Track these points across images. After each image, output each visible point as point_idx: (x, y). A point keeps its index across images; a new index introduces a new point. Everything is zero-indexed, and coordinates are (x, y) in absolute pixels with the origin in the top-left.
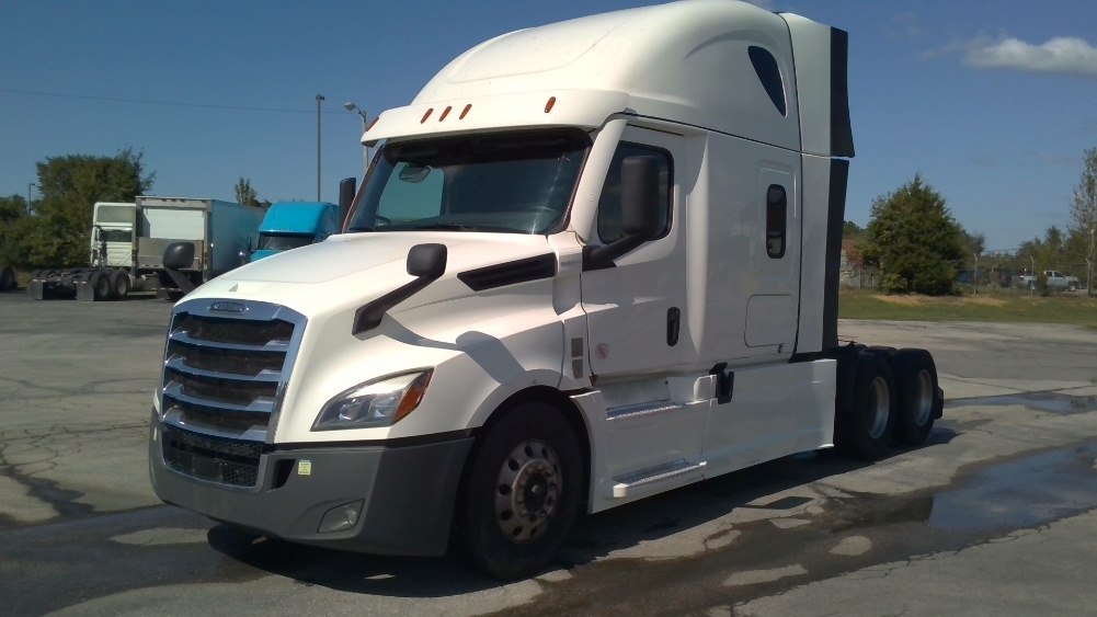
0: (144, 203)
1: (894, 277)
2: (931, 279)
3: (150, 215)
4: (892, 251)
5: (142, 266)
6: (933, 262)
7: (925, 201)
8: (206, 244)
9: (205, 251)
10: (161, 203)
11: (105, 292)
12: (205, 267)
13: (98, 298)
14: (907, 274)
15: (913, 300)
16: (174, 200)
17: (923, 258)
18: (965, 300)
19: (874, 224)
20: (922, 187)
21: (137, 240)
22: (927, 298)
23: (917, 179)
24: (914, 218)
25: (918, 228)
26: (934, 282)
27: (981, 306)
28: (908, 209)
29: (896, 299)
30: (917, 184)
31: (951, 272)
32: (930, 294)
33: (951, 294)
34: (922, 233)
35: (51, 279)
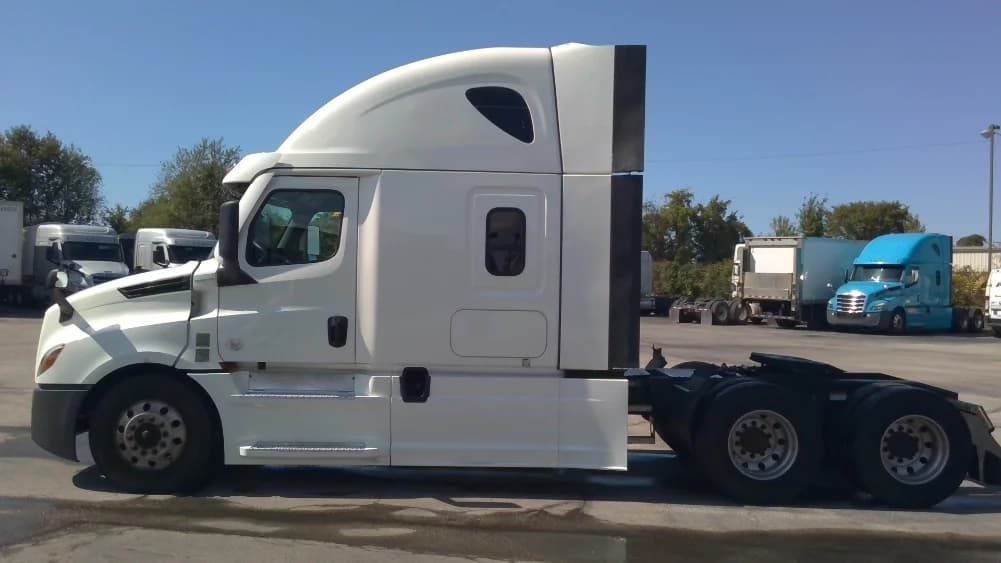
0: (751, 243)
3: (756, 253)
5: (746, 296)
8: (794, 276)
9: (794, 283)
10: (764, 243)
11: (723, 318)
12: (794, 298)
13: (716, 322)
16: (766, 240)
21: (743, 274)
35: (684, 307)
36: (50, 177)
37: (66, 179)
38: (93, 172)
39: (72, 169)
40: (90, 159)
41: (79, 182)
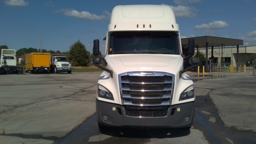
1: (76, 62)
2: (83, 63)
4: (75, 57)
6: (84, 59)
7: (81, 46)
14: (79, 62)
15: (80, 67)
17: (82, 58)
18: (90, 67)
19: (71, 51)
20: (80, 43)
22: (83, 67)
23: (79, 41)
24: (79, 49)
25: (80, 51)
26: (84, 63)
27: (93, 68)
28: (78, 47)
29: (76, 67)
30: (79, 42)
31: (87, 61)
32: (83, 66)
33: (87, 66)
34: (81, 53)
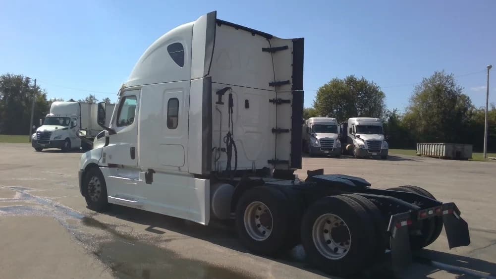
36: (364, 97)
37: (370, 97)
38: (381, 94)
39: (372, 93)
40: (380, 88)
41: (375, 99)
